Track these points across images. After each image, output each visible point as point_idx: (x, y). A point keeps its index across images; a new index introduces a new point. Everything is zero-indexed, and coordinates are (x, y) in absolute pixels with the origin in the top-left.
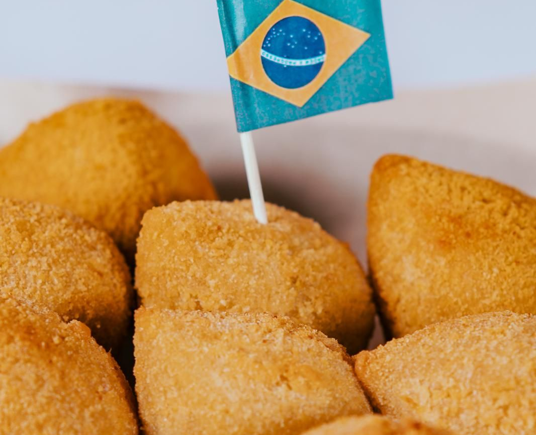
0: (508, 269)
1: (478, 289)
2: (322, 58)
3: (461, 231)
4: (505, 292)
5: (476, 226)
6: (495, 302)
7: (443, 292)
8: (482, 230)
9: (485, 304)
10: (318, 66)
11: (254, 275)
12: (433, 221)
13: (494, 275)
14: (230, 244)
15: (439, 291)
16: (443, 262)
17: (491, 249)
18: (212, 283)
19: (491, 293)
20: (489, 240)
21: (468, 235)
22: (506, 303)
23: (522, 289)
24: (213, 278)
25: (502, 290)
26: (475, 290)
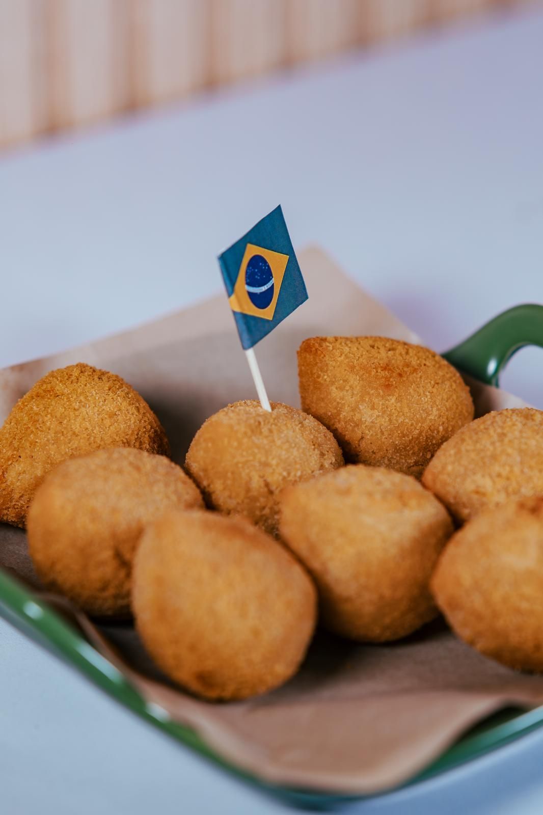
0: (435, 390)
1: (423, 410)
2: (273, 281)
3: (394, 374)
4: (439, 407)
5: (401, 368)
6: (436, 415)
7: (400, 420)
8: (405, 369)
9: (431, 419)
10: (272, 289)
11: (294, 448)
12: (373, 373)
13: (429, 397)
14: (271, 431)
15: (397, 421)
16: (393, 400)
17: (418, 380)
18: (274, 462)
19: (432, 410)
20: (415, 374)
21: (400, 375)
22: (442, 414)
23: (447, 401)
24: (273, 459)
25: (437, 406)
26: (422, 412)
